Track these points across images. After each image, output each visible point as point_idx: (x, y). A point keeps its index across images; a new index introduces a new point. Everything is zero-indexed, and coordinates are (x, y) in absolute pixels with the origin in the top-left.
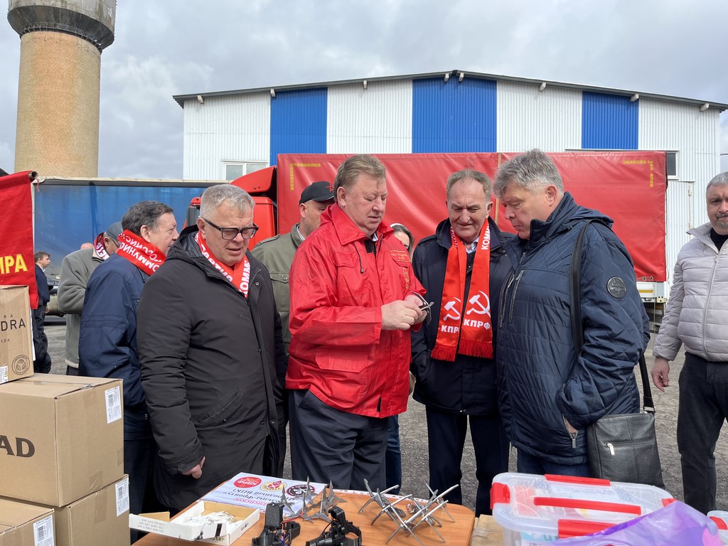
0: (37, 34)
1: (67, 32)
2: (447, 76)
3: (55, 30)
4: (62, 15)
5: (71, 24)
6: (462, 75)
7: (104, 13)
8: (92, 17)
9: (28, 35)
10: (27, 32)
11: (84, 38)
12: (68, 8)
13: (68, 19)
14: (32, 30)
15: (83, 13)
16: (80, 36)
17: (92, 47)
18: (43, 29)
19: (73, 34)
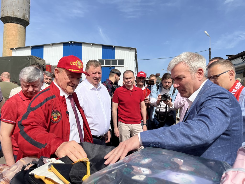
1: (15, 23)
2: (70, 43)
4: (13, 18)
6: (73, 42)
8: (21, 18)
13: (15, 20)
14: (6, 23)
16: (19, 24)
18: (9, 23)
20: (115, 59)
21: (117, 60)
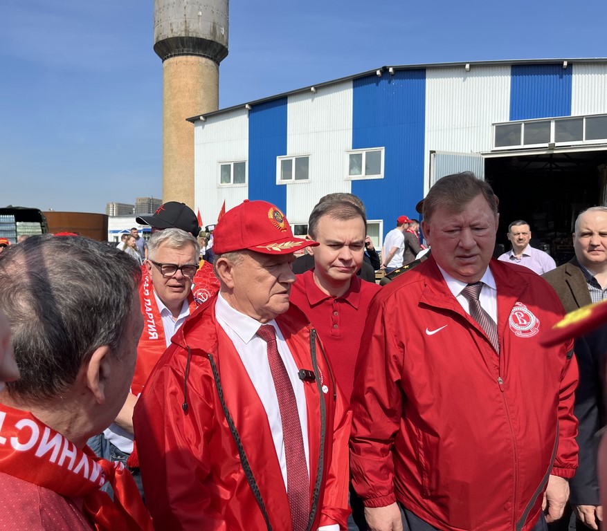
0: (171, 60)
1: (192, 55)
2: (378, 73)
3: (183, 54)
4: (187, 42)
5: (194, 47)
6: (391, 70)
7: (218, 33)
8: (208, 39)
9: (166, 61)
10: (166, 59)
11: (204, 56)
12: (190, 36)
13: (191, 44)
14: (168, 57)
15: (201, 37)
16: (201, 55)
17: (211, 62)
18: (175, 55)
19: (196, 55)
20: (573, 115)
21: (580, 119)
